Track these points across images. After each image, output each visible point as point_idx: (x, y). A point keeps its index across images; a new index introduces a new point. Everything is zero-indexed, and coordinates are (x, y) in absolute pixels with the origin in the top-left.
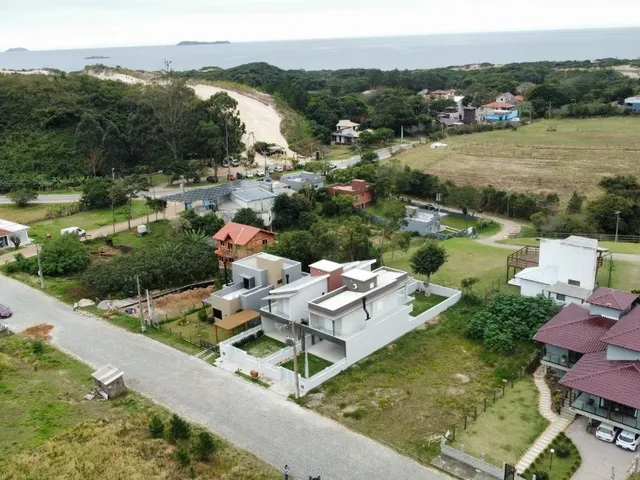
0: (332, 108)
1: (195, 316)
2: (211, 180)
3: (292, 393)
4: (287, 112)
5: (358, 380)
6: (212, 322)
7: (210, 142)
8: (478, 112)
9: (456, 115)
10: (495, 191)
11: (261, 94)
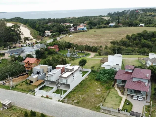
0: (43, 28)
2: (15, 47)
3: (59, 99)
4: (31, 29)
5: (74, 94)
7: (14, 37)
8: (77, 28)
9: (72, 29)
10: (87, 46)
11: (23, 25)
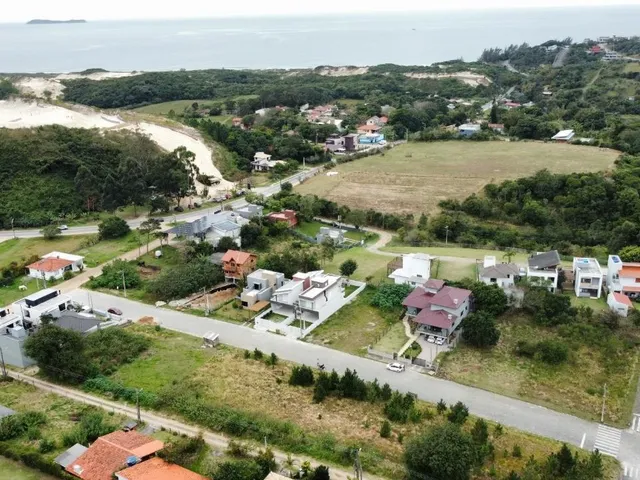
0: (249, 142)
1: (230, 305)
3: (298, 337)
4: (212, 145)
5: (326, 329)
6: (241, 308)
9: (339, 141)
10: (374, 212)
